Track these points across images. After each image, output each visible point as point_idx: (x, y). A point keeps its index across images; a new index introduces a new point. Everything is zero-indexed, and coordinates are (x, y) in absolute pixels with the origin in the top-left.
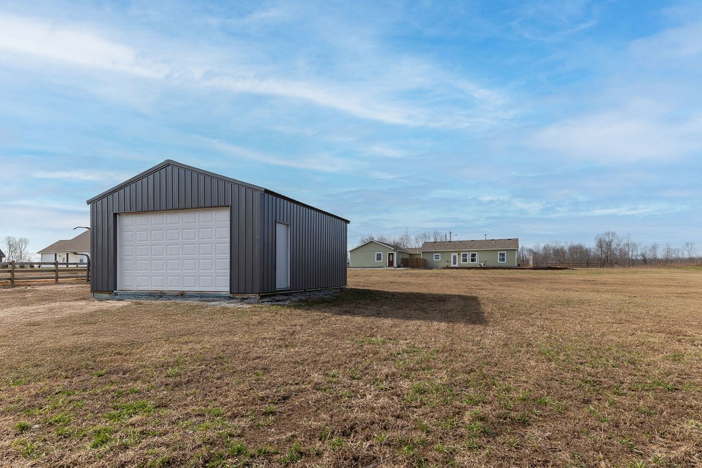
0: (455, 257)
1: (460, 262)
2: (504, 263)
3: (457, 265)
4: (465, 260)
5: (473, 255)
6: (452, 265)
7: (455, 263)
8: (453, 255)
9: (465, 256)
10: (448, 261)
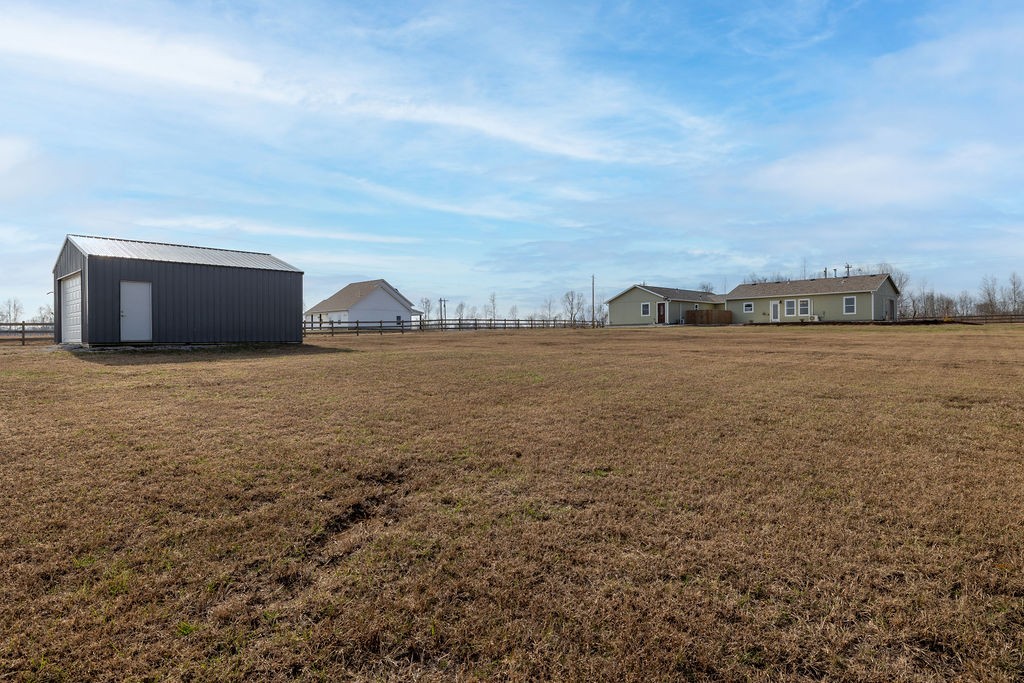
0: (775, 307)
1: (783, 315)
2: (854, 315)
3: (778, 320)
4: (791, 312)
5: (804, 304)
6: (772, 319)
7: (775, 317)
8: (772, 303)
9: (791, 304)
10: (764, 314)
